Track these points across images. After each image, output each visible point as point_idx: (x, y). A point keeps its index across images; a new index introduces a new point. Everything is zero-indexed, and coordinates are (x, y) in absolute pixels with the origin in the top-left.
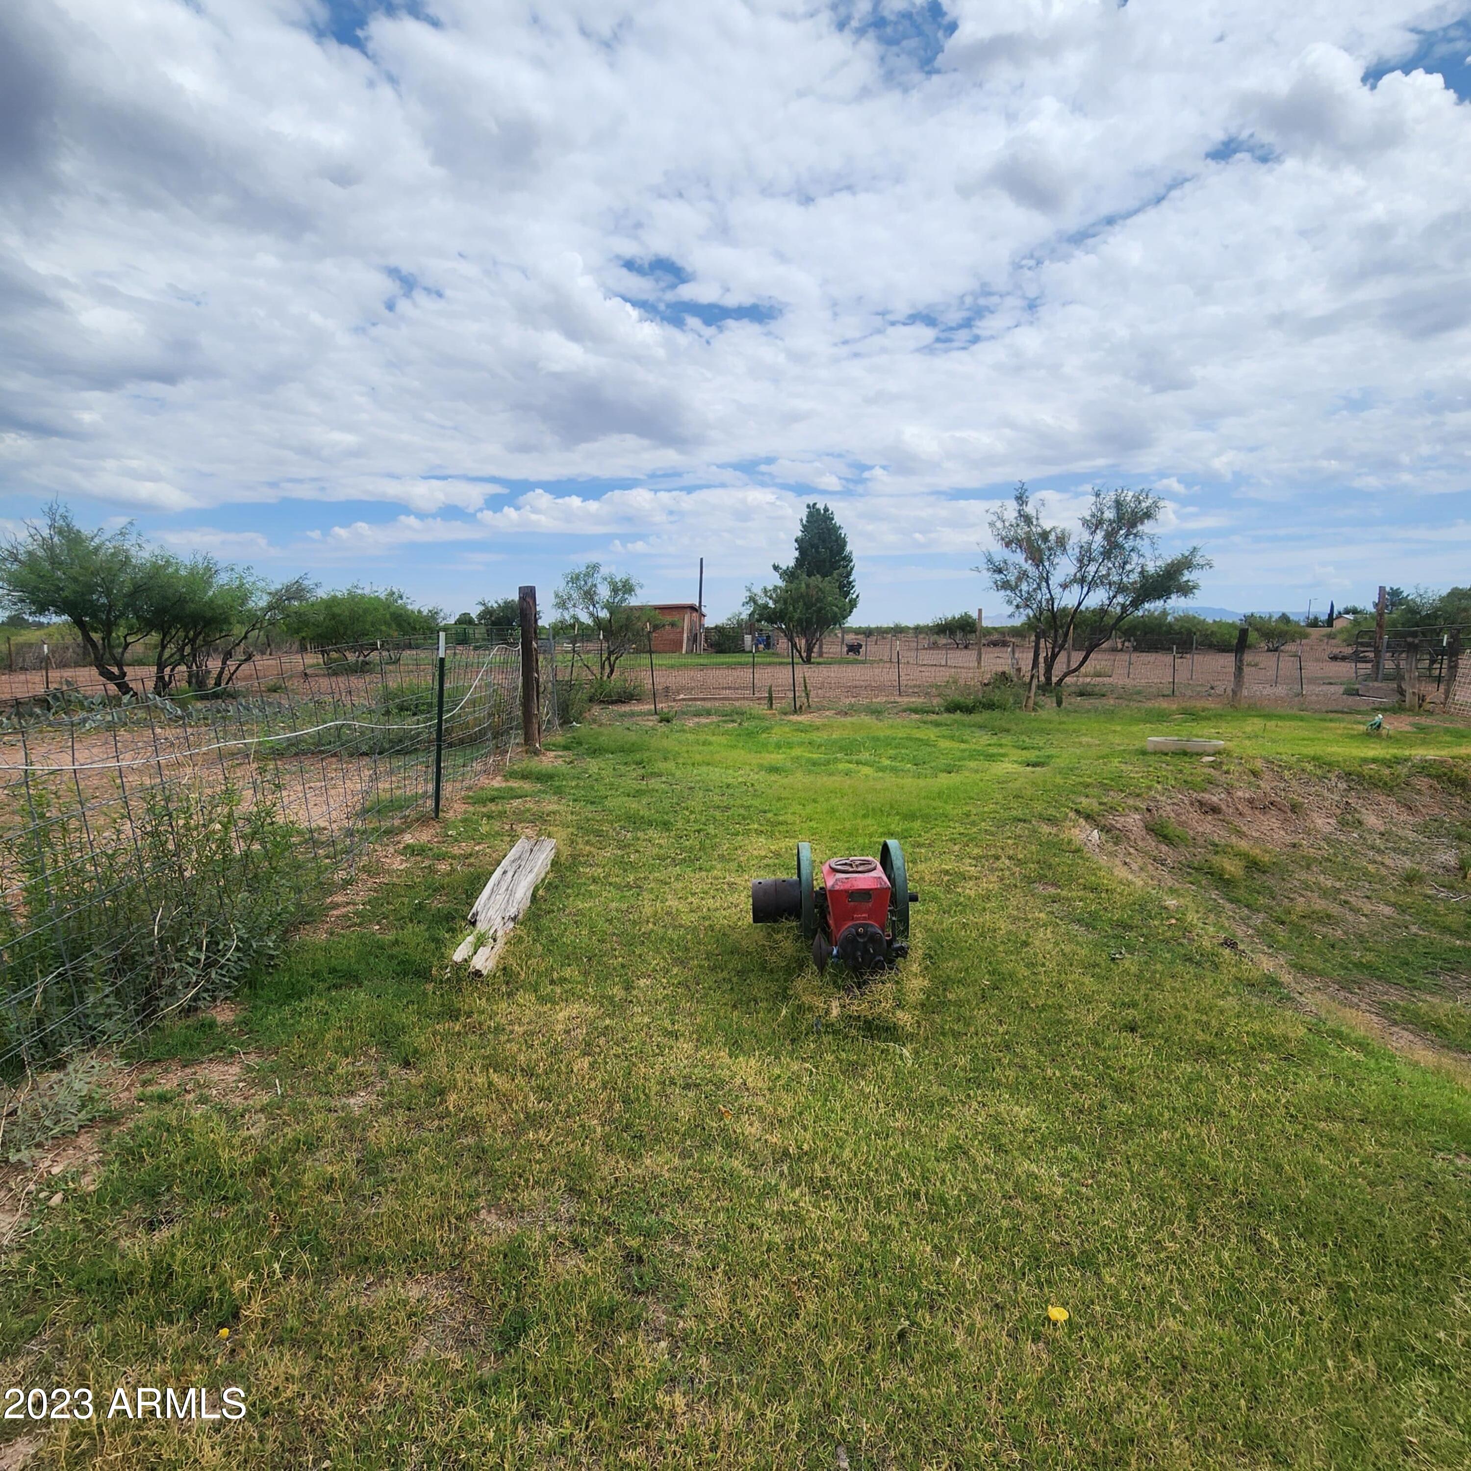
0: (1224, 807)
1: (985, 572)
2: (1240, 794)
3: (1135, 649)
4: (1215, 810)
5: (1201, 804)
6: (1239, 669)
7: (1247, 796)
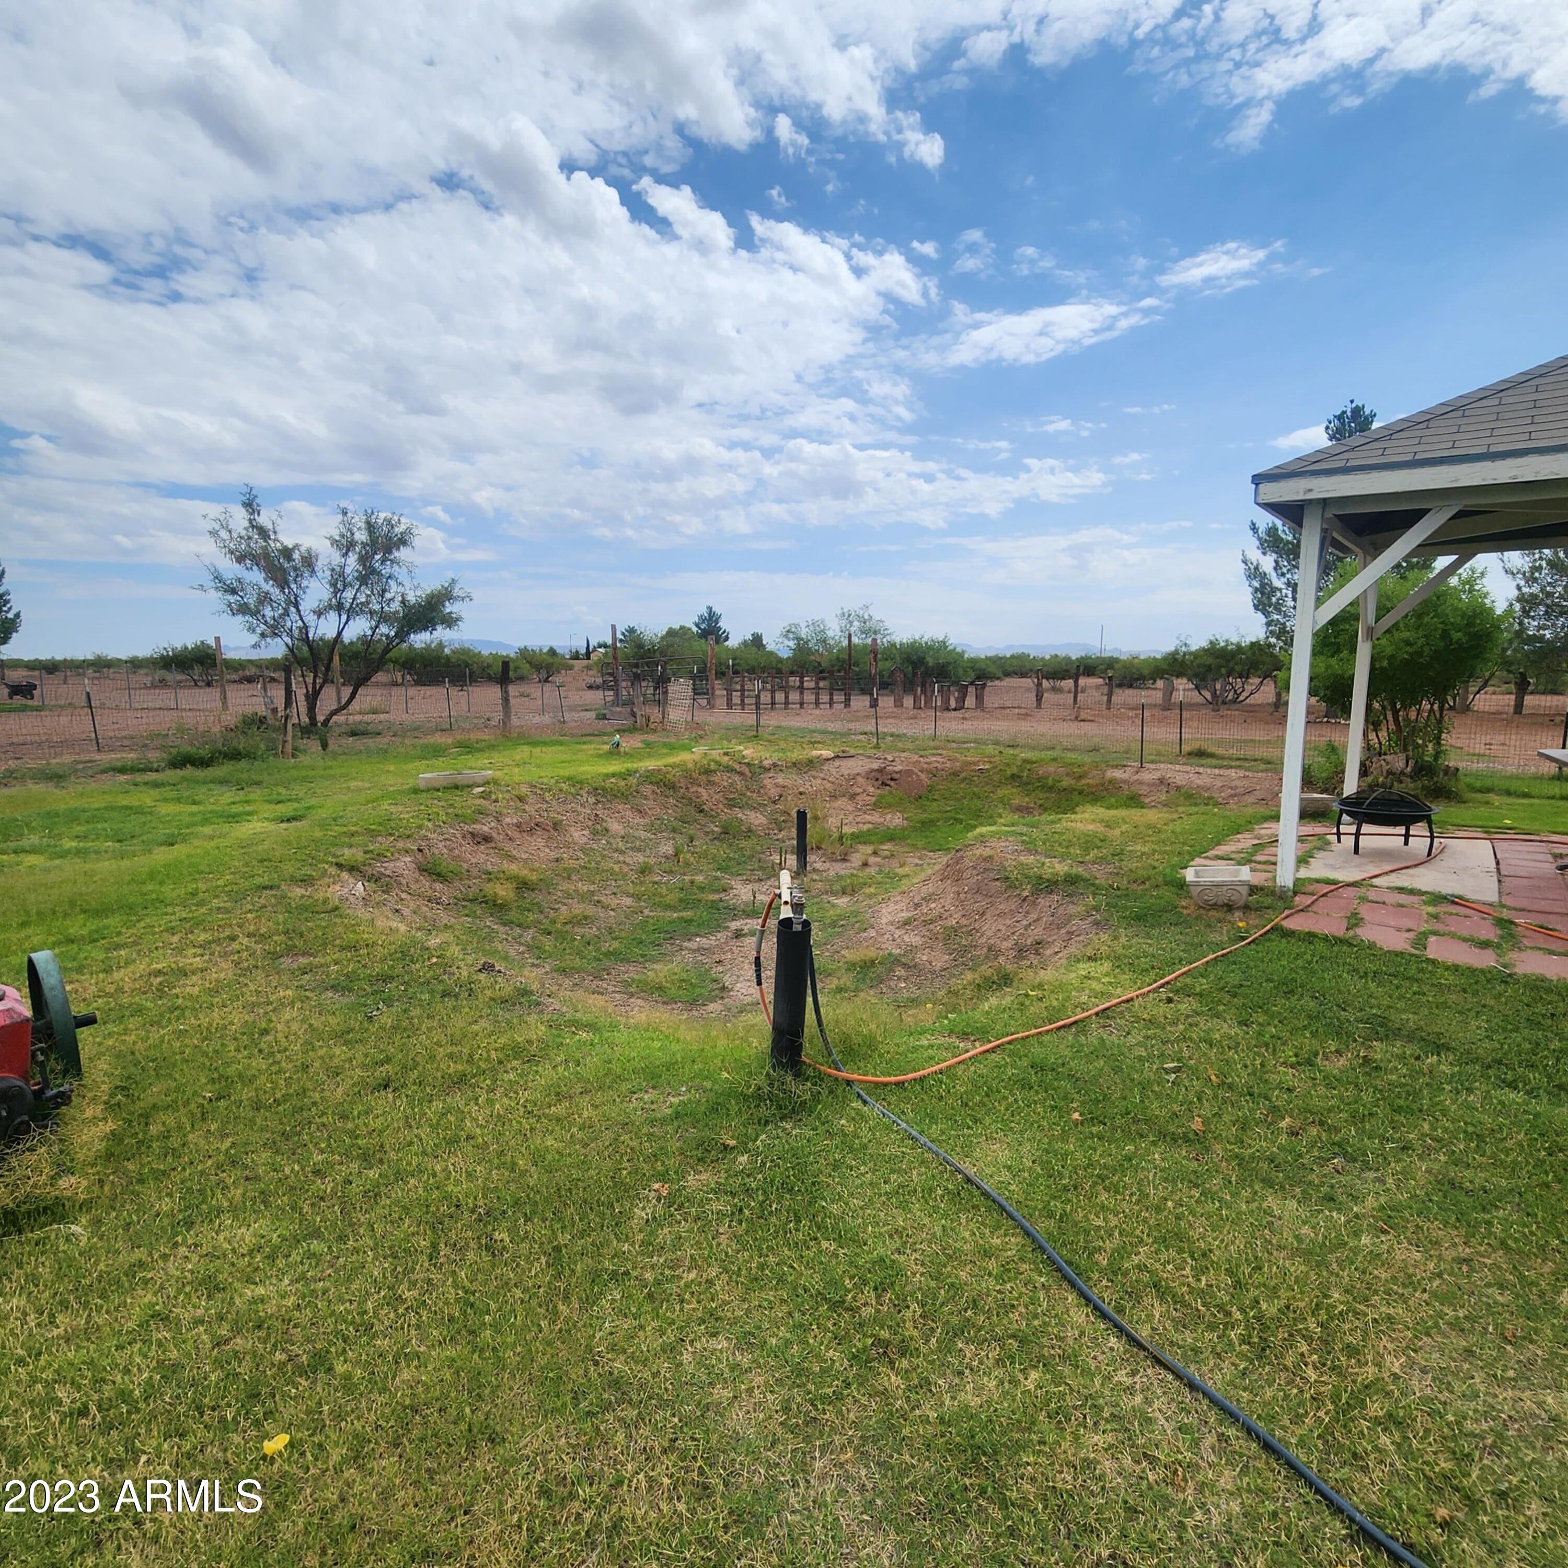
0: (495, 835)
1: (213, 591)
2: (508, 820)
3: (418, 683)
4: (487, 839)
5: (473, 835)
6: (506, 700)
7: (515, 821)
